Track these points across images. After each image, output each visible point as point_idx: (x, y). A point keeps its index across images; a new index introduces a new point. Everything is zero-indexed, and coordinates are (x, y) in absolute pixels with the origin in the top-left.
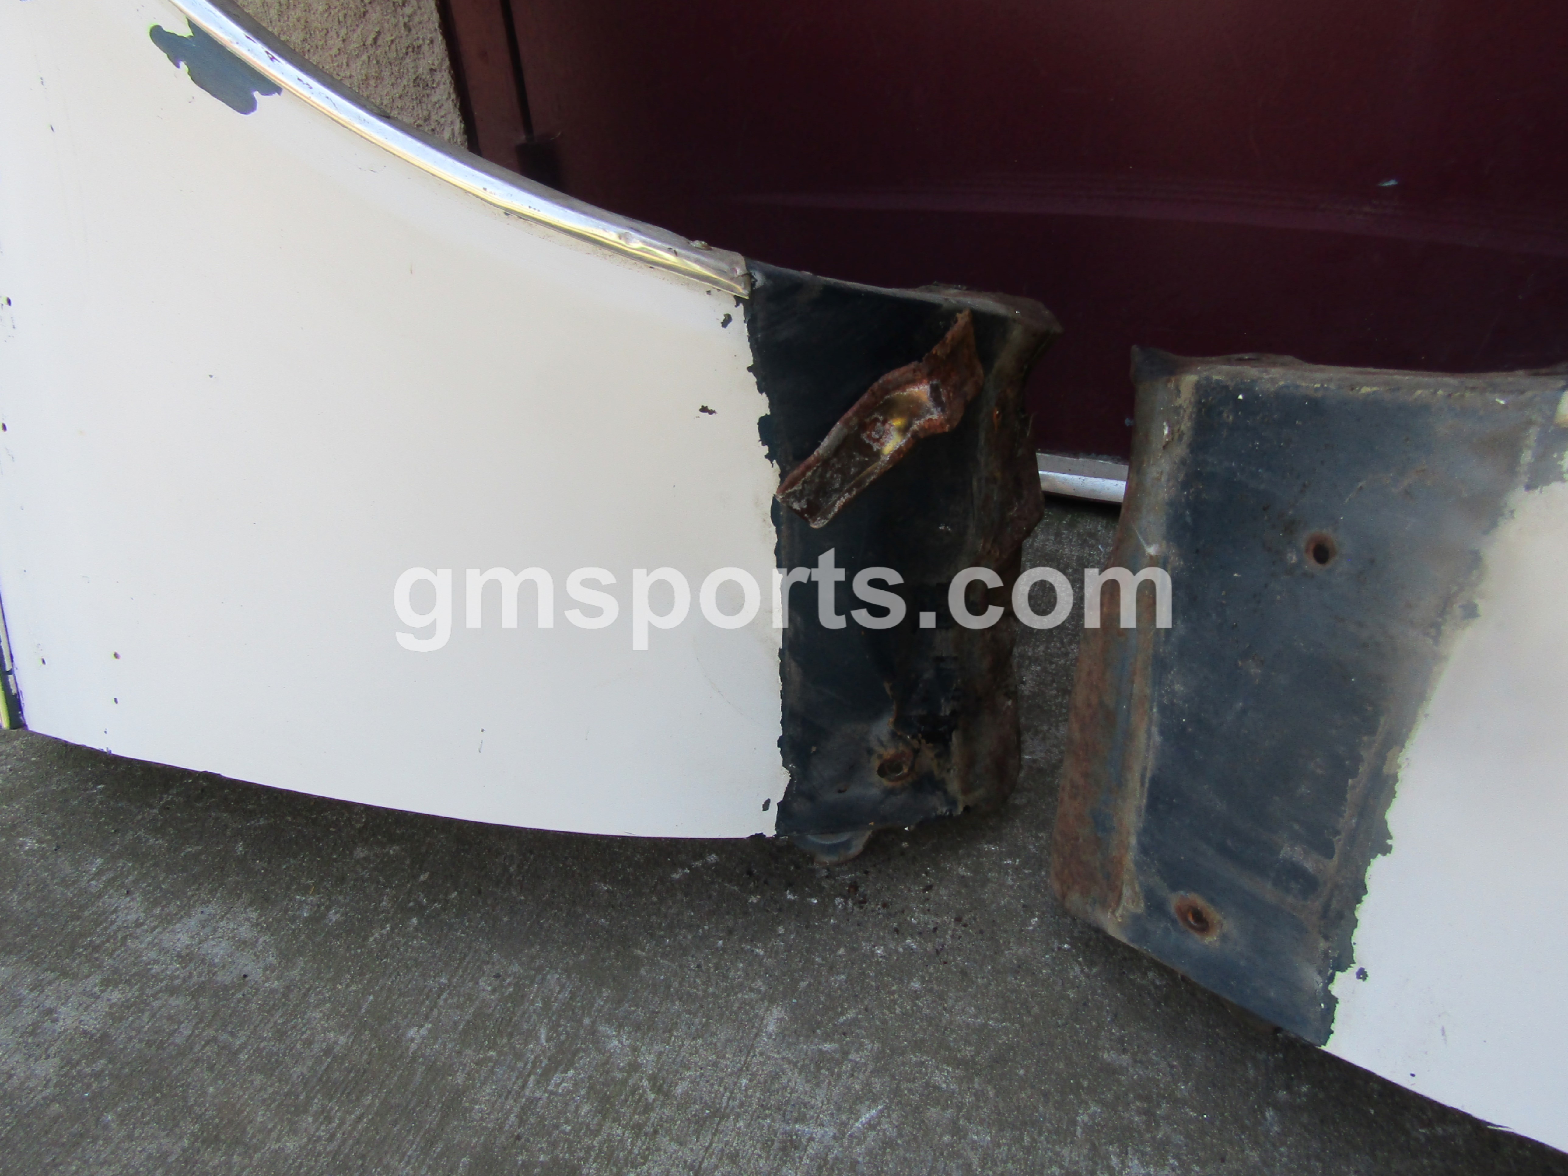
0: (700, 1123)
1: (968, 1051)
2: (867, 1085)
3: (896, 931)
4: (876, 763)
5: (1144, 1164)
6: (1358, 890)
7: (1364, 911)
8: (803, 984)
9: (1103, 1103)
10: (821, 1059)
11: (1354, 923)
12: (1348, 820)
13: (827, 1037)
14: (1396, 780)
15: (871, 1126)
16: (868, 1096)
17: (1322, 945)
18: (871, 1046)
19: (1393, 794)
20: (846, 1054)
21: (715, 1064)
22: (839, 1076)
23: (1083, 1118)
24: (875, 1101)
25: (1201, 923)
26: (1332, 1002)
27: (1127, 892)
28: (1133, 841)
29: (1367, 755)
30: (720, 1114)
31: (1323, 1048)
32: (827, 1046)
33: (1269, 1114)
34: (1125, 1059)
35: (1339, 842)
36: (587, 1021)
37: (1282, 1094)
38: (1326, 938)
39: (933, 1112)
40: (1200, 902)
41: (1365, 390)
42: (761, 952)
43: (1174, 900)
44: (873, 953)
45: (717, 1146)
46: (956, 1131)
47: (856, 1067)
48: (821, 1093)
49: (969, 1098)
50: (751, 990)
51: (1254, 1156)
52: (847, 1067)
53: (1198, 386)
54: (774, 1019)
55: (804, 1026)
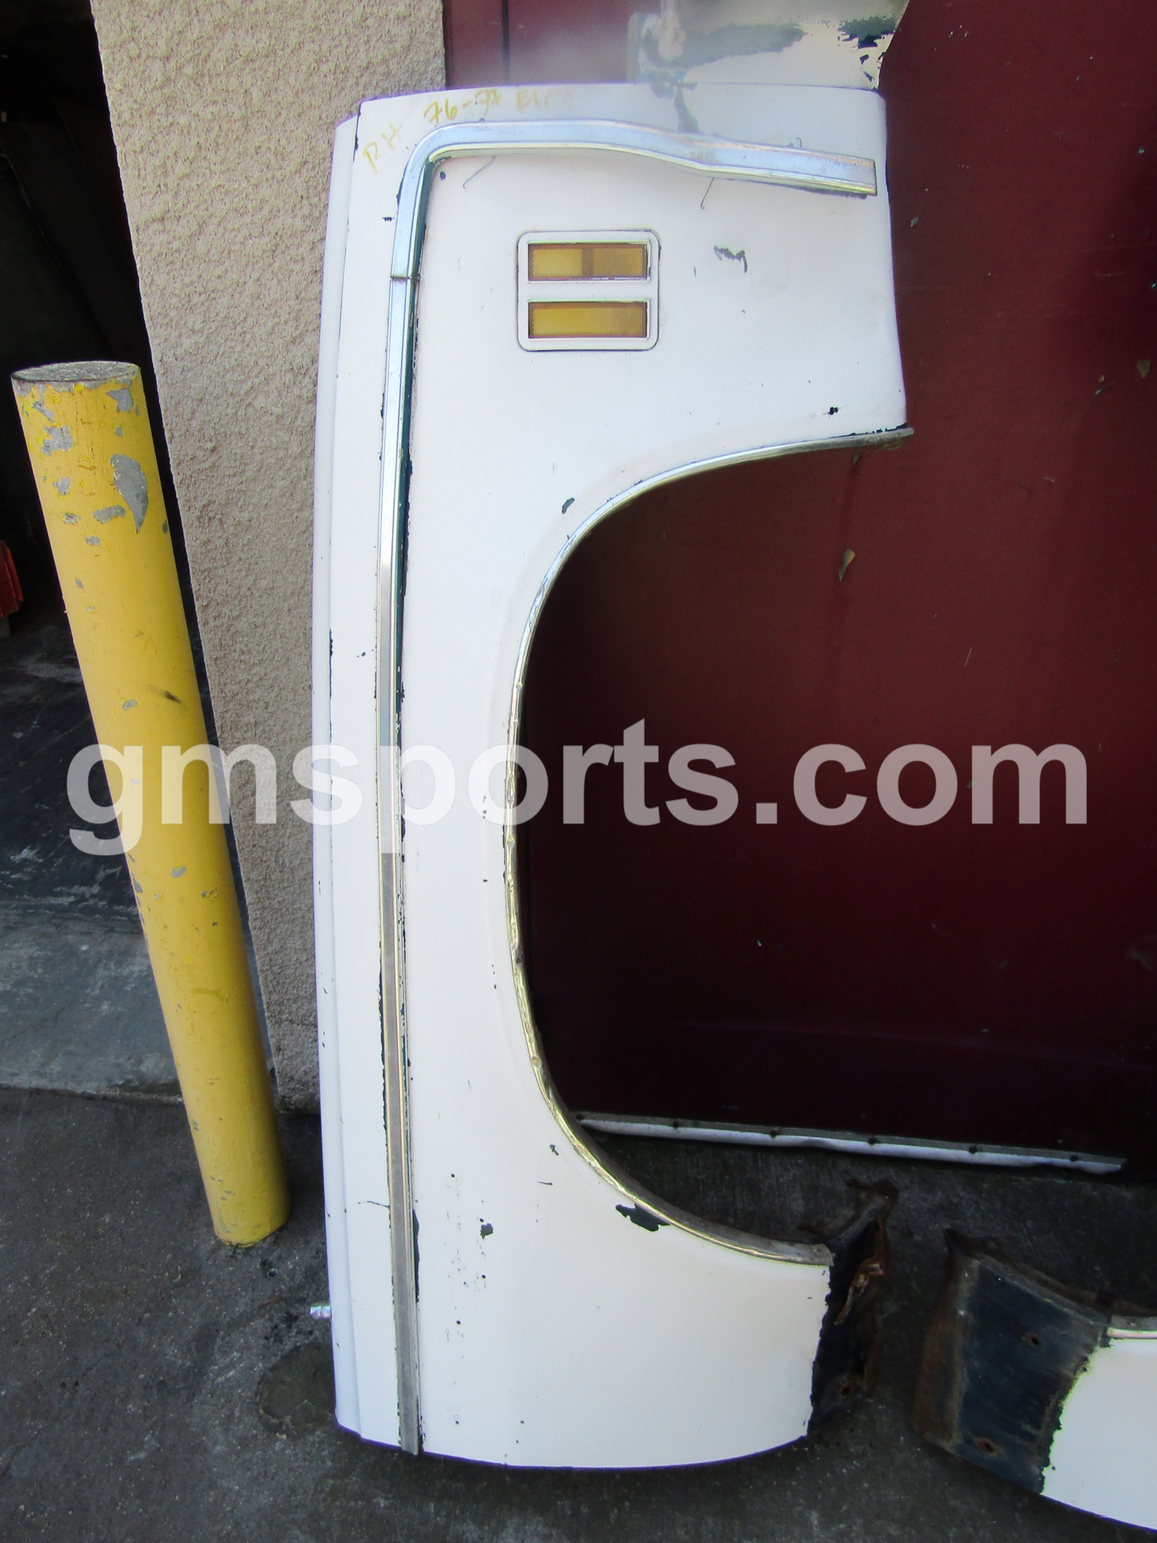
1: (898, 1514)
3: (848, 1458)
4: (841, 1390)
6: (1050, 1441)
7: (1053, 1448)
8: (820, 1496)
9: (956, 1526)
10: (842, 1533)
11: (1049, 1451)
12: (1047, 1419)
13: (840, 1522)
14: (1062, 1408)
17: (1039, 1458)
18: (860, 1521)
19: (1061, 1412)
20: (850, 1528)
23: (951, 1535)
25: (989, 1448)
26: (1043, 1478)
27: (955, 1435)
28: (957, 1416)
29: (1053, 1400)
31: (1041, 1494)
32: (842, 1526)
33: (1017, 1515)
34: (959, 1502)
35: (1043, 1425)
38: (1040, 1456)
40: (988, 1441)
41: (1048, 1300)
42: (794, 1483)
43: (977, 1440)
44: (842, 1473)
47: (857, 1533)
50: (799, 1505)
51: (1016, 1535)
52: (853, 1534)
53: (980, 1266)
54: (814, 1518)
55: (828, 1519)
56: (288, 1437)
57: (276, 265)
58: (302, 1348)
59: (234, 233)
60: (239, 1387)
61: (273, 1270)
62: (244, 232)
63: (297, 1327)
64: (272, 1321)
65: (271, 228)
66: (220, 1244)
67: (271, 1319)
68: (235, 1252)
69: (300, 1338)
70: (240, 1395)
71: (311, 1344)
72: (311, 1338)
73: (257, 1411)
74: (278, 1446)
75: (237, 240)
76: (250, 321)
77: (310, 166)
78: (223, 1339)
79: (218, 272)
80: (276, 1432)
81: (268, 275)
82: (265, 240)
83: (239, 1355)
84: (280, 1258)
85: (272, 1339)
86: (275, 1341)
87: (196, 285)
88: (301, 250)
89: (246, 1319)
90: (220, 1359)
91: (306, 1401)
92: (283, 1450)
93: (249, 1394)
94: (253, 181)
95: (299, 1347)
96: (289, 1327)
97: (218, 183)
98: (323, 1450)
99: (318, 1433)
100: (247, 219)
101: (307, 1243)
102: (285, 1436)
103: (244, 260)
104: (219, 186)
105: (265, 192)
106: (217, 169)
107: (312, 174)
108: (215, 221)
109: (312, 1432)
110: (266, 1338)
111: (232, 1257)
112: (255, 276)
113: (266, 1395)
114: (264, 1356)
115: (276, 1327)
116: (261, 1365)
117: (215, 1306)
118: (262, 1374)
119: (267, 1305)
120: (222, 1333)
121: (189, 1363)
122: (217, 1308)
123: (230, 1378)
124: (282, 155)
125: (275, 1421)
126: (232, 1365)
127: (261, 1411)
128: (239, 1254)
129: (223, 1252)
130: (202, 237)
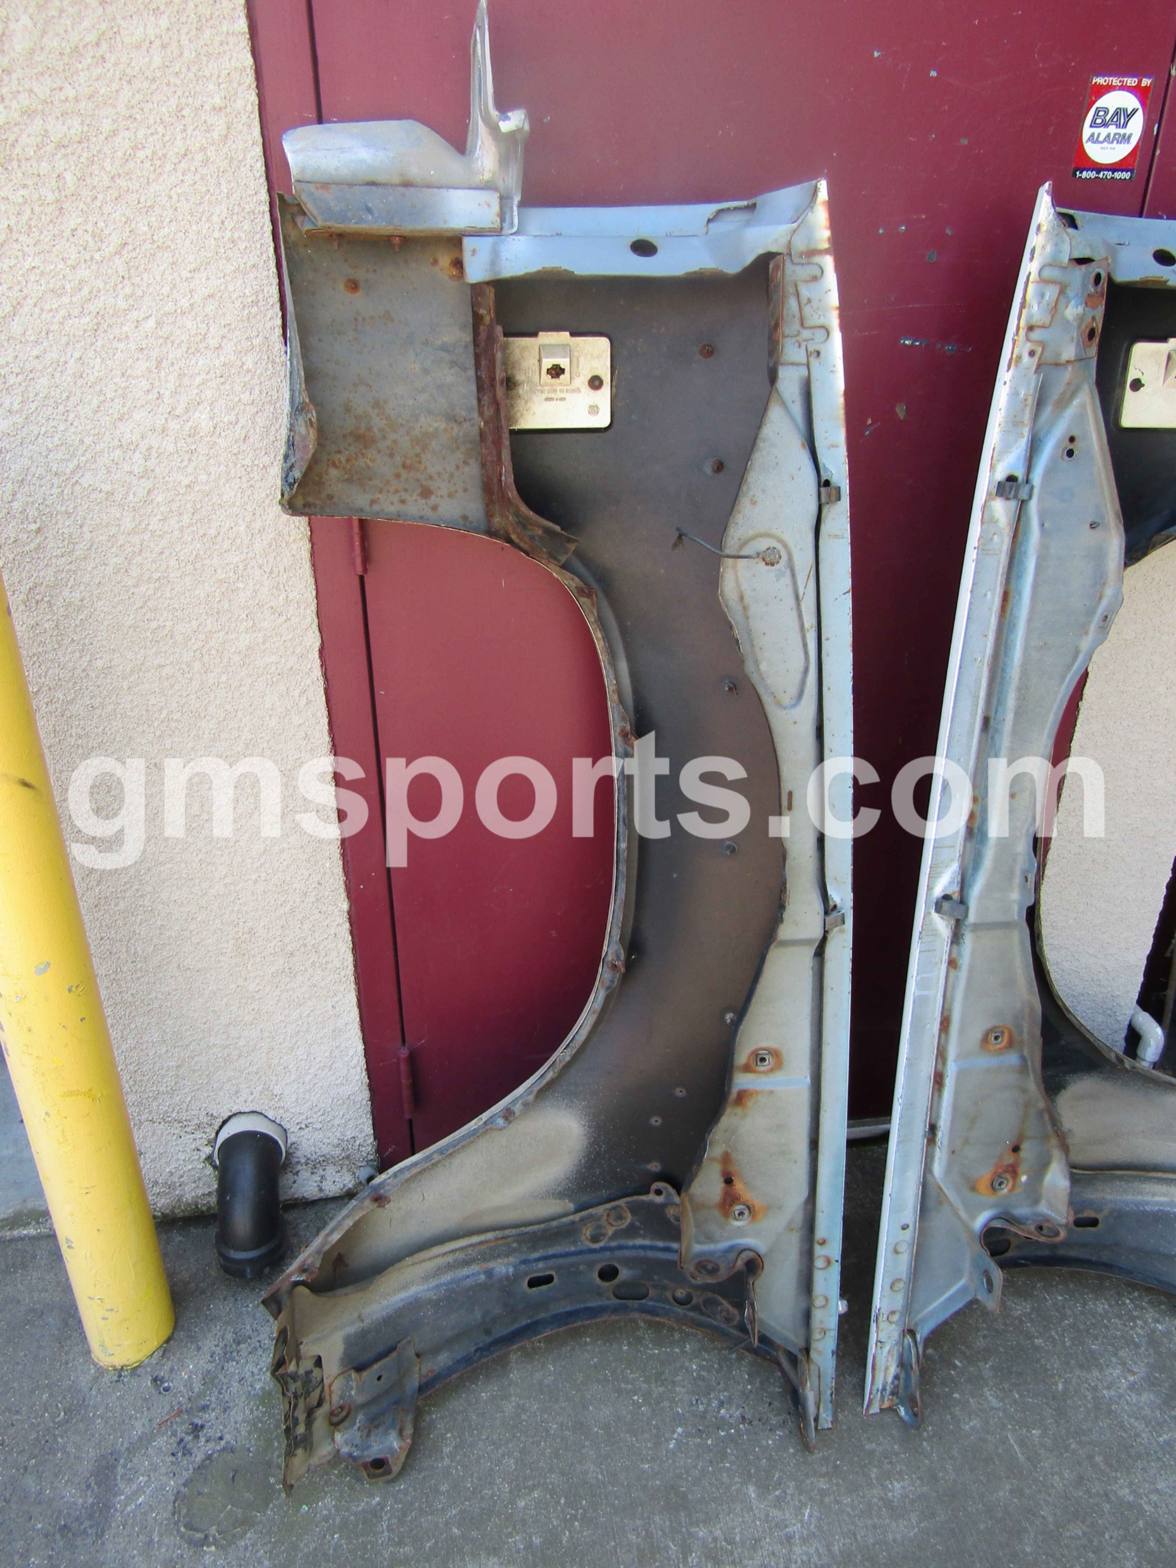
0: (754, 1548)
1: (824, 1469)
2: (800, 1501)
3: (771, 1430)
5: (899, 1482)
8: (753, 1471)
9: (875, 1467)
10: (778, 1499)
13: (775, 1489)
15: (810, 1516)
16: (804, 1505)
18: (792, 1484)
20: (785, 1492)
21: (743, 1522)
22: (788, 1502)
23: (873, 1476)
24: (806, 1505)
30: (758, 1541)
32: (777, 1493)
33: (925, 1443)
34: (874, 1445)
36: (684, 1530)
37: (925, 1434)
39: (827, 1500)
42: (728, 1465)
44: (769, 1445)
45: (765, 1553)
46: (837, 1502)
47: (792, 1496)
48: (787, 1512)
49: (835, 1488)
50: (736, 1483)
51: (927, 1462)
52: (789, 1498)
54: (752, 1491)
55: (764, 1489)
56: (216, 1548)
57: (99, 344)
58: (215, 1455)
59: (51, 315)
60: (153, 1511)
61: (166, 1384)
62: (63, 313)
63: (205, 1435)
64: (176, 1436)
65: (92, 308)
66: (101, 1371)
67: (174, 1434)
68: (120, 1376)
69: (211, 1445)
70: (155, 1518)
71: (224, 1449)
72: (223, 1443)
73: (178, 1531)
74: (208, 1559)
75: (55, 320)
76: (74, 400)
77: (131, 247)
78: (124, 1466)
79: (35, 352)
80: (202, 1546)
81: (91, 354)
82: (86, 320)
83: (146, 1478)
84: (172, 1370)
85: (180, 1454)
86: (184, 1454)
87: (12, 365)
88: (125, 329)
89: (146, 1439)
90: (126, 1487)
91: (229, 1507)
92: (214, 1562)
93: (165, 1515)
94: (70, 263)
95: (211, 1455)
96: (197, 1437)
97: (33, 265)
98: (257, 1551)
99: (248, 1535)
100: (66, 300)
101: (199, 1349)
102: (213, 1548)
103: (64, 340)
104: (34, 267)
105: (83, 272)
106: (31, 250)
107: (133, 255)
108: (30, 302)
109: (242, 1536)
110: (173, 1454)
111: (117, 1381)
112: (77, 355)
113: (184, 1511)
114: (174, 1474)
115: (182, 1440)
116: (172, 1483)
117: (109, 1435)
118: (175, 1491)
119: (167, 1420)
120: (122, 1461)
121: (91, 1500)
122: (112, 1437)
123: (140, 1504)
124: (100, 238)
125: (199, 1536)
126: (140, 1490)
127: (183, 1529)
128: (125, 1376)
129: (106, 1379)
130: (16, 318)
